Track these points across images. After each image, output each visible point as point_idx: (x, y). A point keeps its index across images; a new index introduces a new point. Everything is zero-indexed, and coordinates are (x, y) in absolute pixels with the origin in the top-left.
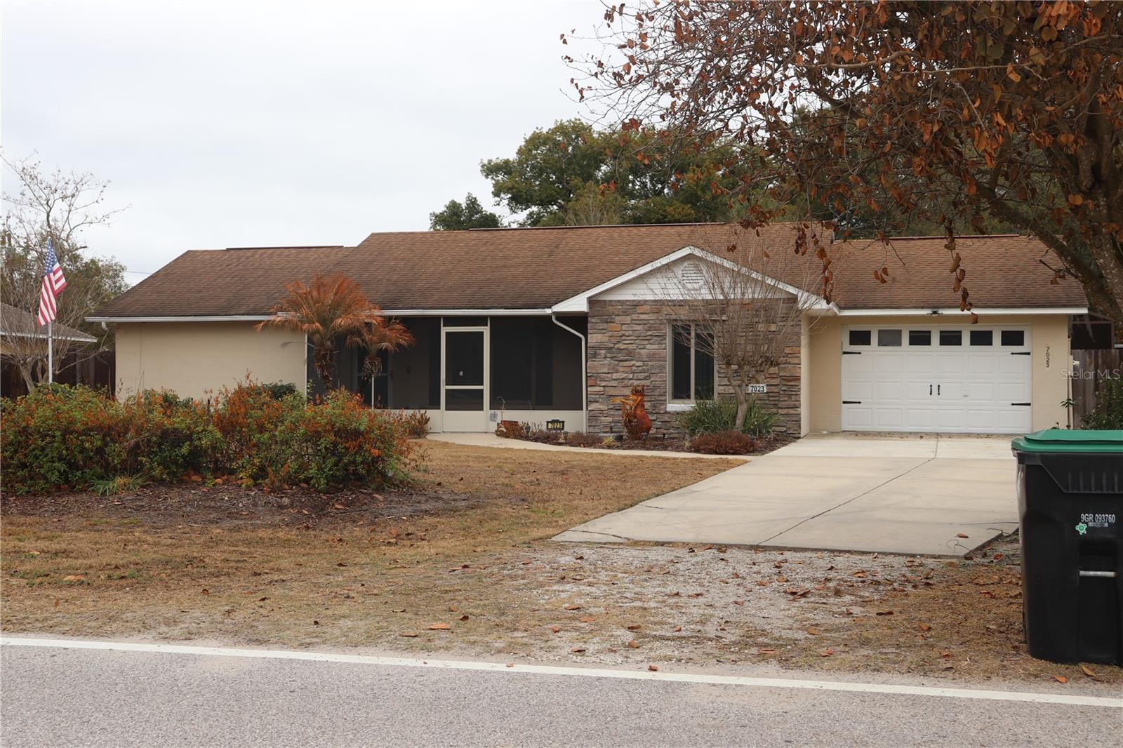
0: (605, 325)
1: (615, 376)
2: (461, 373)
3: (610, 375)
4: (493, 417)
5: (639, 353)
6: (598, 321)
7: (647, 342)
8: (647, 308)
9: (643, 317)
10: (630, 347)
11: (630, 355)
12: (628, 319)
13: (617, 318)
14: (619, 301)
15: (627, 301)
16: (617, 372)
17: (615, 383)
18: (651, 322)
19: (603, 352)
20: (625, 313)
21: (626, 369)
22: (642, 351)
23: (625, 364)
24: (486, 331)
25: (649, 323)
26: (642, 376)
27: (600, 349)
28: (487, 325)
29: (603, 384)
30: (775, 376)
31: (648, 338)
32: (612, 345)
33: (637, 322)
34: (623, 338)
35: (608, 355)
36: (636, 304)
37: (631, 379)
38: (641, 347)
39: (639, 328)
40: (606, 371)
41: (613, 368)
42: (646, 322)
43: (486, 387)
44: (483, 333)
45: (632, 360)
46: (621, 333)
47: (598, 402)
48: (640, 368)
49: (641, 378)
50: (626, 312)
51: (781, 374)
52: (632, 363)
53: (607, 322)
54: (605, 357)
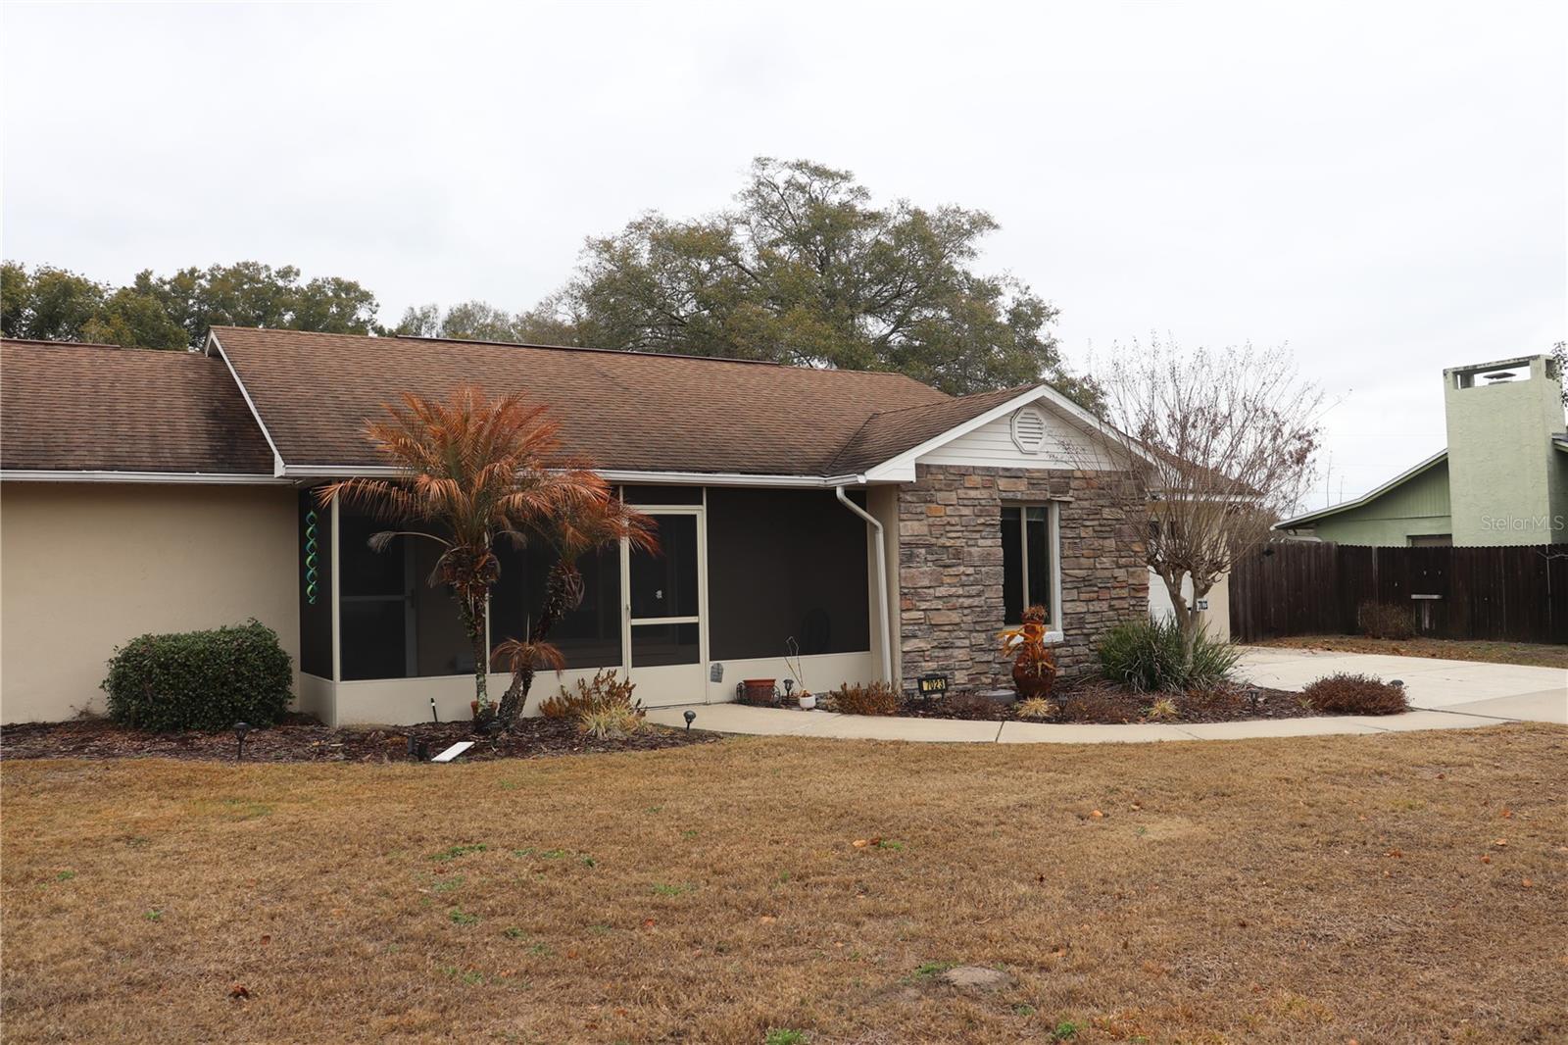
0: (922, 507)
1: (942, 591)
2: (659, 594)
3: (932, 591)
4: (717, 676)
5: (970, 553)
6: (915, 499)
7: (978, 535)
8: (977, 480)
9: (973, 494)
10: (958, 543)
11: (958, 554)
12: (954, 495)
13: (939, 495)
14: (940, 467)
15: (951, 466)
16: (942, 584)
17: (939, 604)
18: (983, 502)
19: (923, 551)
20: (949, 487)
21: (955, 580)
22: (973, 549)
23: (951, 571)
24: (700, 512)
25: (980, 505)
26: (974, 590)
27: (918, 546)
28: (702, 504)
29: (924, 606)
30: (1124, 584)
31: (981, 528)
32: (934, 541)
33: (966, 502)
34: (948, 528)
35: (929, 557)
36: (963, 473)
37: (959, 596)
38: (970, 543)
39: (966, 511)
40: (926, 583)
41: (936, 580)
42: (976, 502)
43: (703, 619)
44: (695, 516)
45: (959, 565)
46: (946, 520)
47: (915, 637)
48: (972, 578)
49: (974, 593)
50: (951, 485)
51: (1130, 581)
52: (962, 569)
53: (926, 502)
54: (926, 560)
